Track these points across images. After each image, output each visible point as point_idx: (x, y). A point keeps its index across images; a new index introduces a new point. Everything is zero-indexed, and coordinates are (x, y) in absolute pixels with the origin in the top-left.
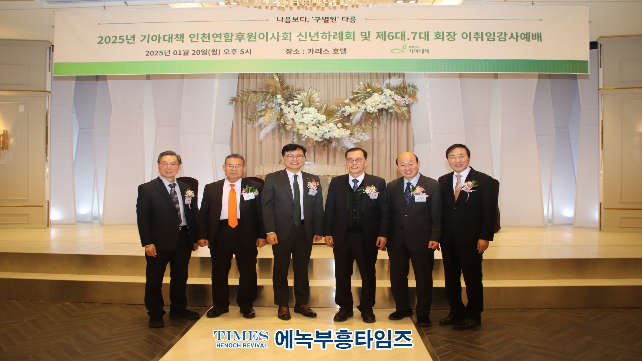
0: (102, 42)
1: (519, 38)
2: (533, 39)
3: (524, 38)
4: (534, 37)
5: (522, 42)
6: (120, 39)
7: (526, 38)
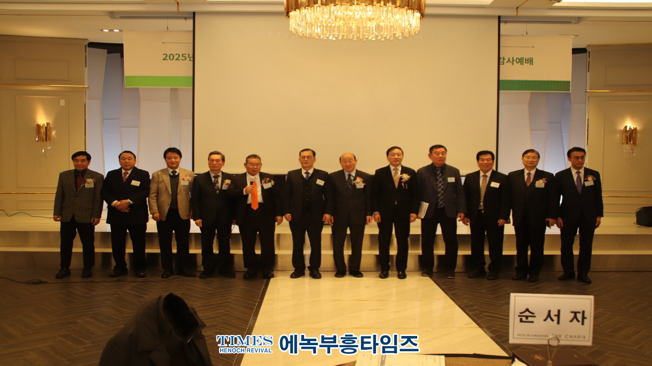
0: (166, 59)
1: (515, 62)
2: (526, 63)
3: (519, 62)
4: (527, 62)
5: (517, 66)
6: (183, 56)
7: (521, 62)
